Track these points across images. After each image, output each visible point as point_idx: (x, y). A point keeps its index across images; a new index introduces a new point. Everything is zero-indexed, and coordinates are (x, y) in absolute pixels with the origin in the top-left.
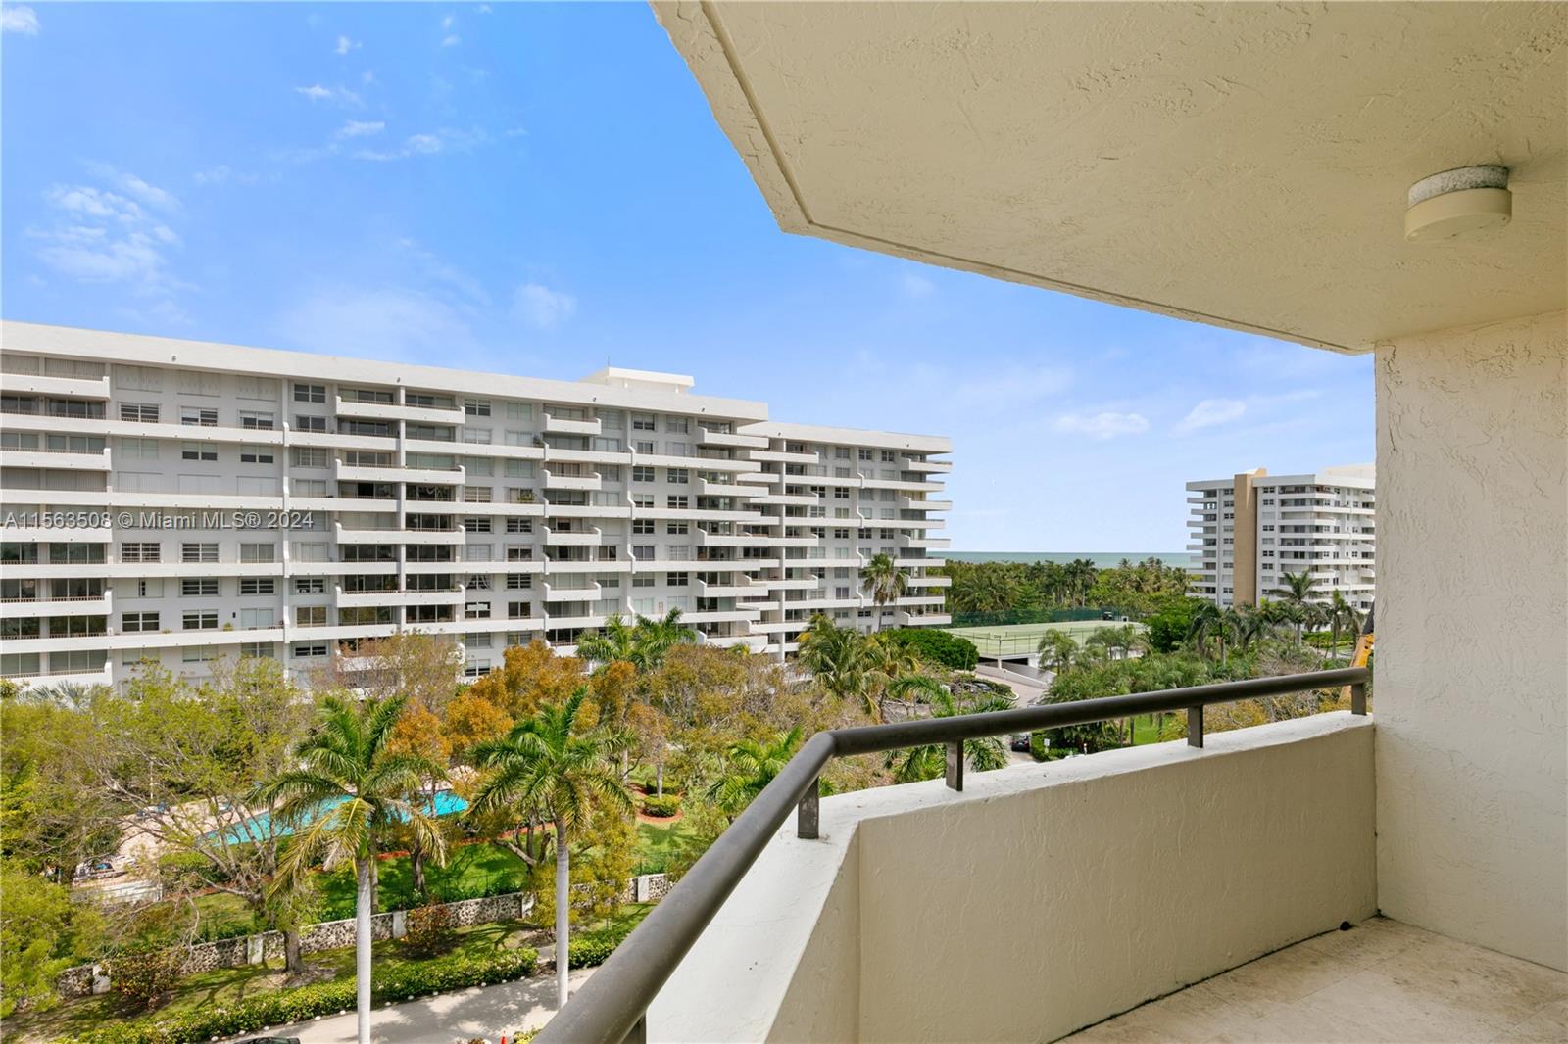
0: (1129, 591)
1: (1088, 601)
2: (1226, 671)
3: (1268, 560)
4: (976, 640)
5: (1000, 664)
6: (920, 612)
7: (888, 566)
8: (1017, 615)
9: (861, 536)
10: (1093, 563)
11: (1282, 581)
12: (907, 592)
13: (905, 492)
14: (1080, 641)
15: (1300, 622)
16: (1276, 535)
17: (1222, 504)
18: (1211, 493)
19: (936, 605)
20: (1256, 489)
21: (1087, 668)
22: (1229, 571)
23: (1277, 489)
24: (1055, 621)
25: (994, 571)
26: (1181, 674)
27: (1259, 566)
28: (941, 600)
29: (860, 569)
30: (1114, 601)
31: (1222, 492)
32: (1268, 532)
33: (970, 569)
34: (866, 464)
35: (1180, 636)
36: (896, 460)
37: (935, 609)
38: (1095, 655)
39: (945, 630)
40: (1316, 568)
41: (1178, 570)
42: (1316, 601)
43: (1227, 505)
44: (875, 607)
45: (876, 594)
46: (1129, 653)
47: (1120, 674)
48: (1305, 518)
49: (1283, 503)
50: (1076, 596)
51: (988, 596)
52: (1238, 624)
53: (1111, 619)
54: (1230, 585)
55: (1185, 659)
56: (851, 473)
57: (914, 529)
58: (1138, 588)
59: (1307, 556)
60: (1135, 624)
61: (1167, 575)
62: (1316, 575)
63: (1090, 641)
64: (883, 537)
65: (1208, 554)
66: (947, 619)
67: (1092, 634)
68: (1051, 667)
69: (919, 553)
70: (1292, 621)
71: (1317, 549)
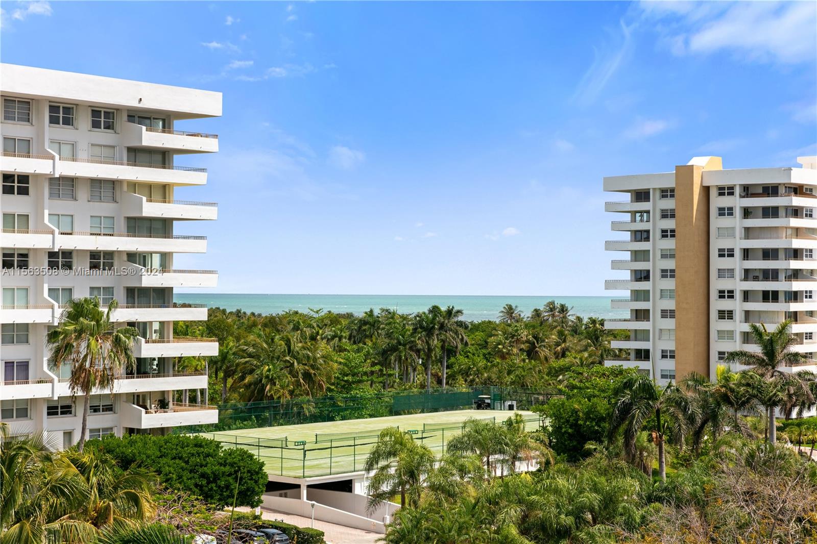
0: (518, 359)
1: (451, 377)
2: (666, 489)
3: (726, 305)
4: (263, 452)
5: (304, 492)
6: (163, 405)
7: (98, 322)
8: (334, 405)
9: (53, 265)
10: (459, 312)
11: (746, 338)
12: (141, 369)
13: (134, 186)
14: (437, 448)
15: (775, 404)
16: (737, 264)
17: (658, 215)
18: (641, 195)
19: (194, 391)
20: (706, 190)
21: (451, 495)
22: (670, 323)
23: (737, 191)
24: (397, 413)
25: (296, 328)
26: (599, 497)
27: (714, 315)
28: (201, 382)
29: (49, 327)
30: (494, 376)
31: (658, 194)
32: (726, 259)
33: (254, 325)
34: (62, 132)
35: (597, 432)
36: (117, 126)
37: (193, 398)
38: (463, 471)
39: (208, 436)
40: (794, 317)
41: (594, 322)
42: (796, 369)
43: (665, 215)
44: (74, 398)
45: (74, 374)
46: (517, 463)
47: (503, 503)
48: (778, 238)
49: (747, 213)
50: (434, 369)
51: (285, 372)
52: (685, 410)
53: (488, 407)
54: (670, 346)
55: (604, 472)
56: (34, 148)
57: (151, 253)
58: (531, 353)
59: (781, 297)
60: (526, 414)
61: (576, 332)
62: (796, 328)
63: (455, 446)
64: (94, 266)
65: (638, 295)
66: (210, 416)
67: (458, 433)
68: (392, 494)
69: (162, 296)
70: (764, 403)
71: (797, 286)
